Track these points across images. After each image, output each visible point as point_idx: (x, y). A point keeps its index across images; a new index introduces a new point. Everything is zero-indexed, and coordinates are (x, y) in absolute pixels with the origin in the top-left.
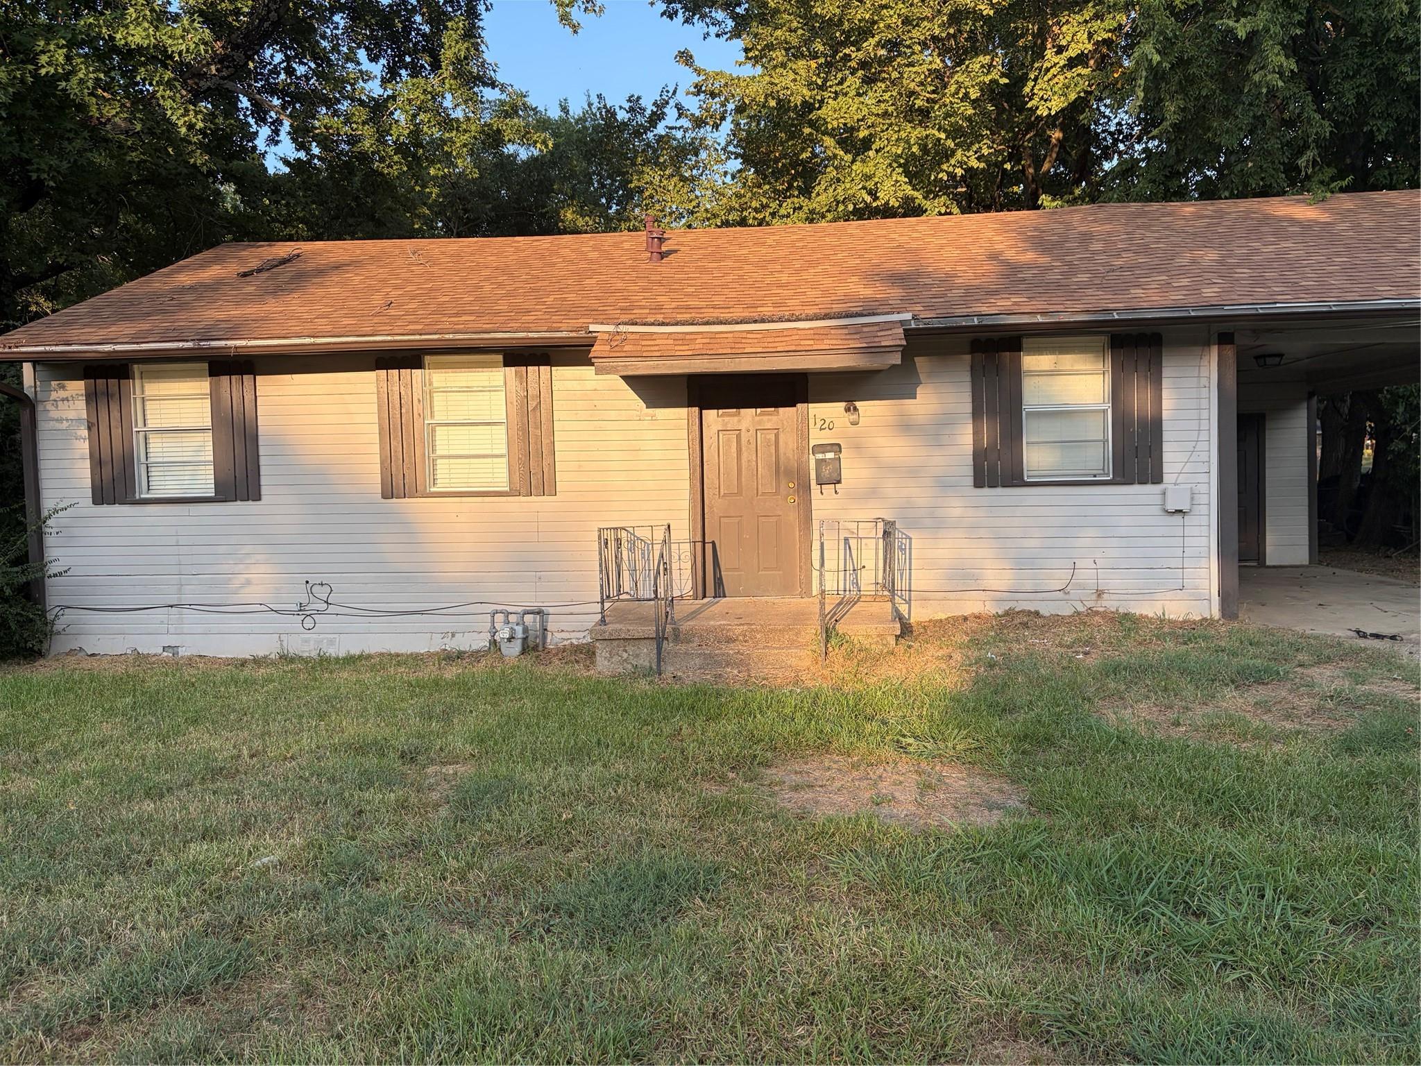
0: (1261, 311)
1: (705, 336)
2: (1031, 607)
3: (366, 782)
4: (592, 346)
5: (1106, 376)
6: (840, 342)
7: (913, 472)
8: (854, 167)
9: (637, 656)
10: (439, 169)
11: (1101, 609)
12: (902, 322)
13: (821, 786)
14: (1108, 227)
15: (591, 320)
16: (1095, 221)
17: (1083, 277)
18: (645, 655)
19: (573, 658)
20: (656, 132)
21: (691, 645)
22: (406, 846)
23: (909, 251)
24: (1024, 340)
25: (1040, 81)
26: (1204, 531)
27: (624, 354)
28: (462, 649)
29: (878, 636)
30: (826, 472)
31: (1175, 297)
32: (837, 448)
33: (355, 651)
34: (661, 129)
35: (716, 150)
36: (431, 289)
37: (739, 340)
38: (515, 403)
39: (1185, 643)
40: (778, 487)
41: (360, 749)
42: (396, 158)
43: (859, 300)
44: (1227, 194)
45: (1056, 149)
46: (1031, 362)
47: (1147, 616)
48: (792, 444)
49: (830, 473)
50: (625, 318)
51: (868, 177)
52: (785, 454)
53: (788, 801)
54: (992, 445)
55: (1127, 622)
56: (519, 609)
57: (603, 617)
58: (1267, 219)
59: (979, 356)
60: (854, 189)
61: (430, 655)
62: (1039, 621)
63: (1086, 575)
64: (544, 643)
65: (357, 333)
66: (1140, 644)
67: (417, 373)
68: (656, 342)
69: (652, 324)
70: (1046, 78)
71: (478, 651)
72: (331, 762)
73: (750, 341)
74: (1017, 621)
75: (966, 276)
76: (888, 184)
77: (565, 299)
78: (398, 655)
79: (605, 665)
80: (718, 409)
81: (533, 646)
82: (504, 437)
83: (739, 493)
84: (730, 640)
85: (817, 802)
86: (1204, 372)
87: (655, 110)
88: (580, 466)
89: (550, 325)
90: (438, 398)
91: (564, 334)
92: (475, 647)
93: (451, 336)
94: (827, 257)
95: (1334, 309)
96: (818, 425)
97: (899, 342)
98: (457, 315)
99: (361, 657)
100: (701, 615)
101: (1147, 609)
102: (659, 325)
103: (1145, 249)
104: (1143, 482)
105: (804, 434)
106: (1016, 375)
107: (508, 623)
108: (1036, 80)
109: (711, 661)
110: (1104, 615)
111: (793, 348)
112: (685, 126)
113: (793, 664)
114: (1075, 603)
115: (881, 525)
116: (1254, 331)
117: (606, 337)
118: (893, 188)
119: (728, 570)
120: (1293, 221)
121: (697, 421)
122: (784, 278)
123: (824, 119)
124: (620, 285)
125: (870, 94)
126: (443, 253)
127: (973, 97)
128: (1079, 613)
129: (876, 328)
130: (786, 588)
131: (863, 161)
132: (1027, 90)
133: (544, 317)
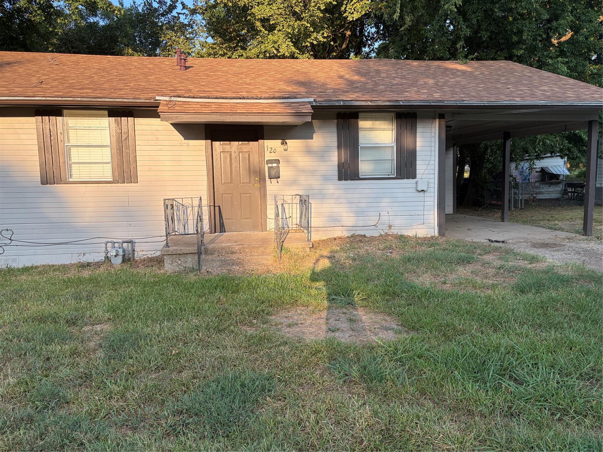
0: (458, 104)
1: (216, 104)
2: (362, 233)
3: (49, 339)
4: (158, 107)
5: (394, 131)
6: (282, 110)
7: (312, 172)
8: (269, 37)
9: (186, 262)
10: (62, 20)
11: (391, 233)
12: (309, 102)
13: (301, 324)
14: (386, 68)
15: (156, 95)
16: (379, 65)
17: (382, 87)
18: (190, 262)
19: (150, 264)
20: (172, 14)
21: (214, 256)
22: (82, 378)
23: (302, 73)
24: (360, 114)
25: (348, 5)
26: (432, 199)
27: (175, 111)
28: (89, 261)
29: (302, 248)
30: (273, 173)
31: (423, 97)
32: (278, 161)
33: (28, 264)
34: (174, 13)
35: (201, 26)
36: (64, 76)
37: (233, 107)
38: (115, 136)
39: (430, 247)
40: (250, 181)
41: (42, 319)
42: (39, 12)
43: (287, 92)
44: (428, 58)
45: (348, 39)
46: (363, 124)
47: (409, 236)
48: (257, 160)
49: (275, 173)
50: (172, 94)
51: (275, 42)
52: (253, 164)
53: (288, 333)
54: (346, 161)
55: (402, 238)
56: (120, 241)
57: (167, 243)
58: (447, 69)
59: (341, 121)
60: (269, 47)
61: (72, 265)
62: (366, 239)
63: (385, 219)
64: (134, 257)
65: (24, 95)
66: (412, 248)
67: (59, 119)
68: (192, 106)
69: (188, 97)
70: (351, 4)
71: (98, 262)
72: (24, 328)
73: (239, 107)
74: (357, 239)
75: (332, 85)
76: (284, 46)
77: (140, 85)
78: (53, 266)
79: (169, 267)
80: (220, 141)
81: (127, 259)
82: (109, 153)
83: (231, 182)
84: (233, 253)
85: (303, 333)
86: (433, 130)
87: (171, 3)
88: (150, 168)
89: (134, 96)
90: (71, 132)
91: (142, 101)
92: (96, 260)
93: (79, 99)
94: (266, 73)
95: (486, 104)
96: (269, 150)
97: (310, 111)
98: (81, 89)
99: (32, 268)
100: (216, 241)
101: (410, 233)
102: (192, 98)
103: (404, 77)
104: (408, 178)
105: (262, 154)
106: (356, 129)
107: (115, 247)
108: (346, 5)
109: (224, 263)
110: (392, 236)
111: (261, 111)
112: (187, 13)
113: (265, 263)
114: (380, 231)
115: (298, 197)
116: (452, 113)
117: (165, 102)
118: (287, 47)
119: (226, 219)
120: (458, 71)
121: (210, 147)
122: (248, 81)
123: (254, 14)
124: (167, 80)
125: (274, 5)
126: (69, 60)
127: (322, 8)
128: (382, 235)
129: (298, 105)
130: (255, 228)
131: (272, 35)
132: (343, 8)
133: (130, 92)
